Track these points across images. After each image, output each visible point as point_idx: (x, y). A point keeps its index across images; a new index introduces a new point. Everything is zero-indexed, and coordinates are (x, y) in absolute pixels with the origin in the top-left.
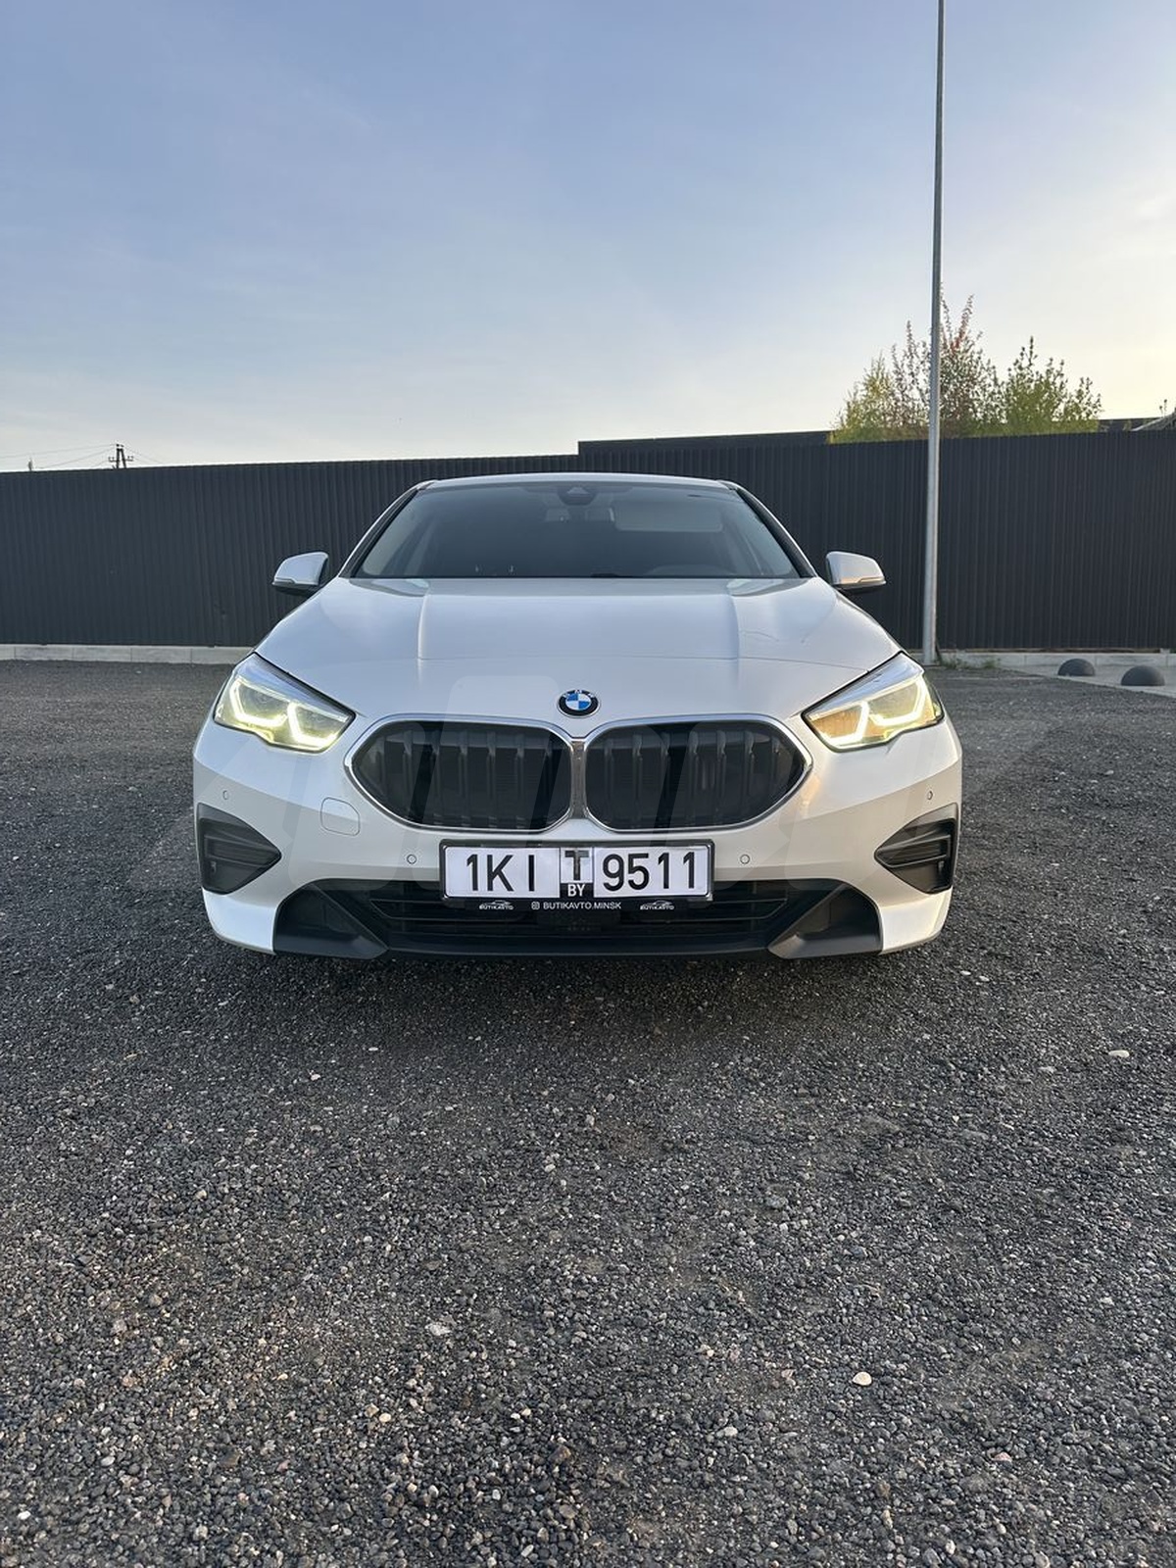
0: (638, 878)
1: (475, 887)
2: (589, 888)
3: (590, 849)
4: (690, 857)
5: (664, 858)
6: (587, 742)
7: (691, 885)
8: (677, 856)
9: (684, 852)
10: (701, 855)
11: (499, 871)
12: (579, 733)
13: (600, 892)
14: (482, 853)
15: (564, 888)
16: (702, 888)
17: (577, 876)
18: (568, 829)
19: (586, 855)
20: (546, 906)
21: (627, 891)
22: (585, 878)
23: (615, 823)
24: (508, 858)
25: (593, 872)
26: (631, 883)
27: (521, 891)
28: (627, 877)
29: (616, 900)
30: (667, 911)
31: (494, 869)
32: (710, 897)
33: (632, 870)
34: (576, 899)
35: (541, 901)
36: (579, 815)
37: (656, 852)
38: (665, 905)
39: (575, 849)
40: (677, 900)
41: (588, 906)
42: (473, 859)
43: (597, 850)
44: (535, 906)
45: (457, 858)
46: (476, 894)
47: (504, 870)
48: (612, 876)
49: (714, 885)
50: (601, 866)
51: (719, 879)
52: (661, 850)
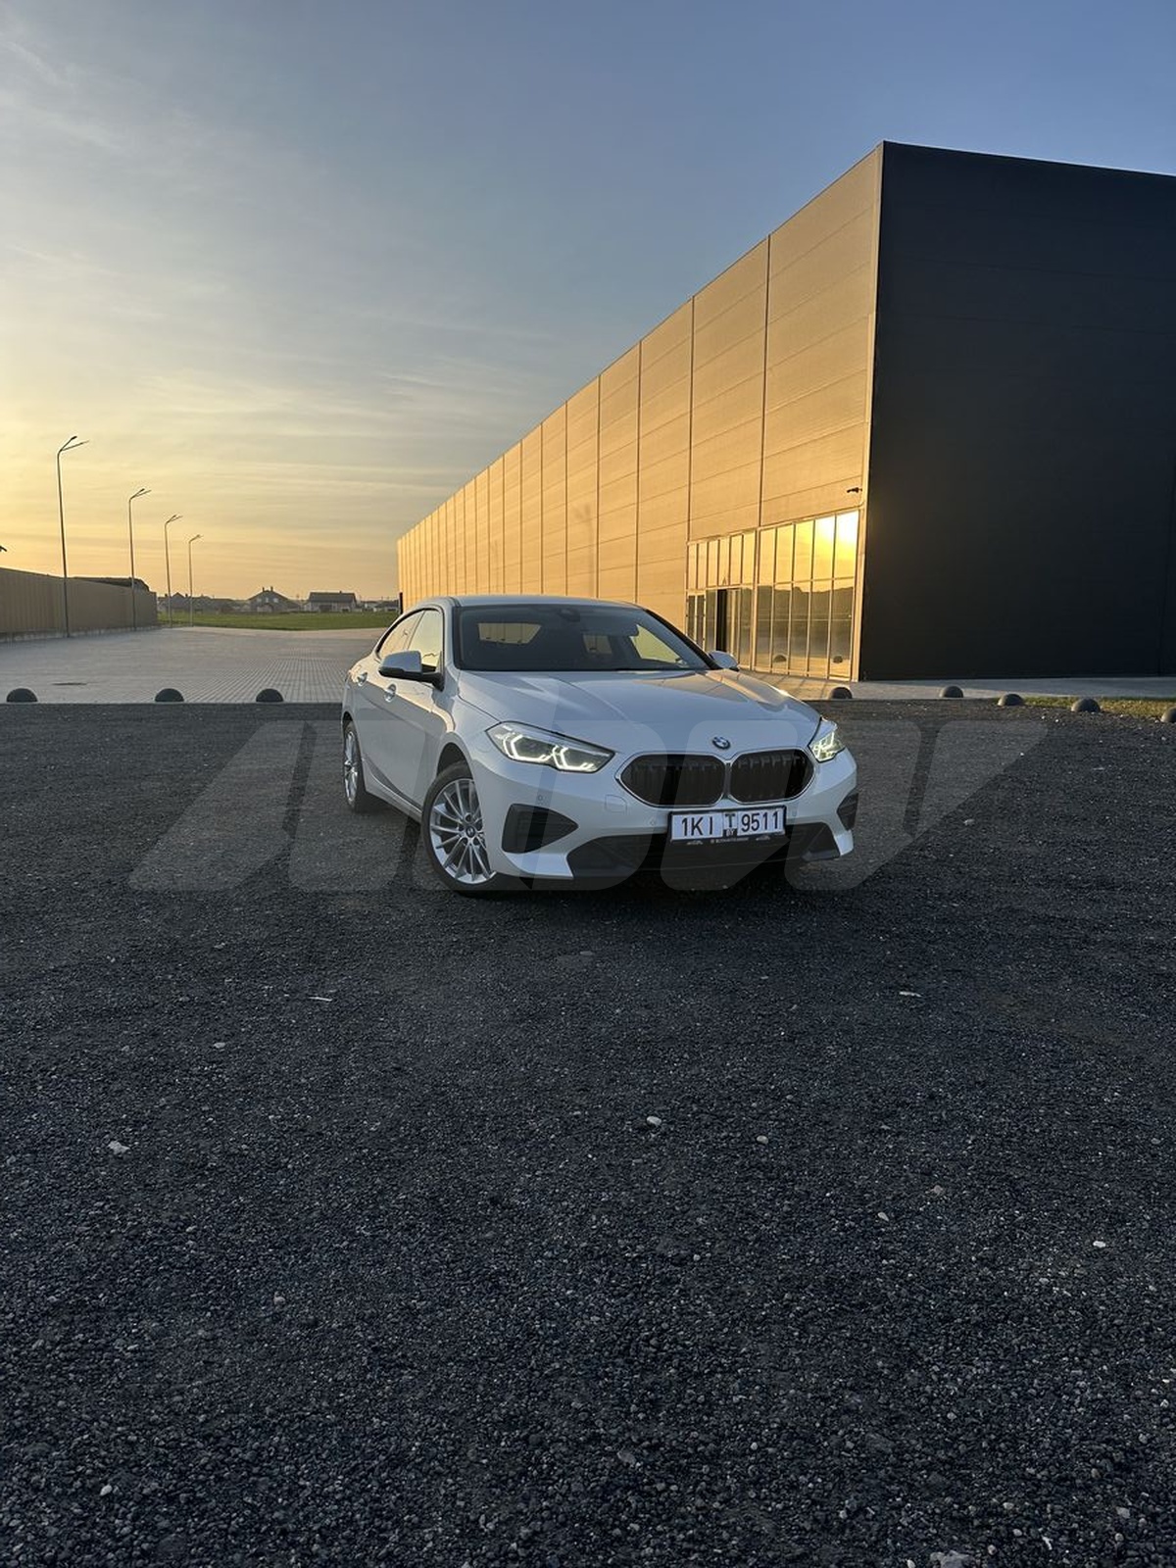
0: (755, 825)
1: (686, 834)
2: (736, 831)
3: (736, 813)
4: (776, 814)
5: (765, 815)
6: (731, 762)
7: (776, 827)
8: (770, 813)
9: (773, 812)
10: (780, 812)
11: (697, 826)
12: (728, 759)
13: (740, 833)
14: (689, 817)
15: (725, 831)
16: (780, 829)
17: (731, 826)
18: (722, 803)
19: (734, 815)
20: (717, 841)
21: (751, 832)
23: (743, 798)
24: (701, 819)
25: (737, 823)
26: (752, 828)
27: (706, 835)
28: (751, 825)
29: (746, 836)
30: (767, 840)
31: (695, 823)
32: (784, 833)
33: (753, 821)
34: (730, 837)
35: (715, 839)
36: (725, 797)
37: (763, 812)
38: (767, 838)
39: (729, 812)
40: (772, 835)
41: (734, 840)
42: (685, 820)
43: (739, 813)
44: (712, 841)
45: (677, 820)
46: (686, 838)
47: (699, 825)
48: (745, 825)
49: (786, 827)
50: (740, 820)
51: (788, 823)
52: (764, 811)
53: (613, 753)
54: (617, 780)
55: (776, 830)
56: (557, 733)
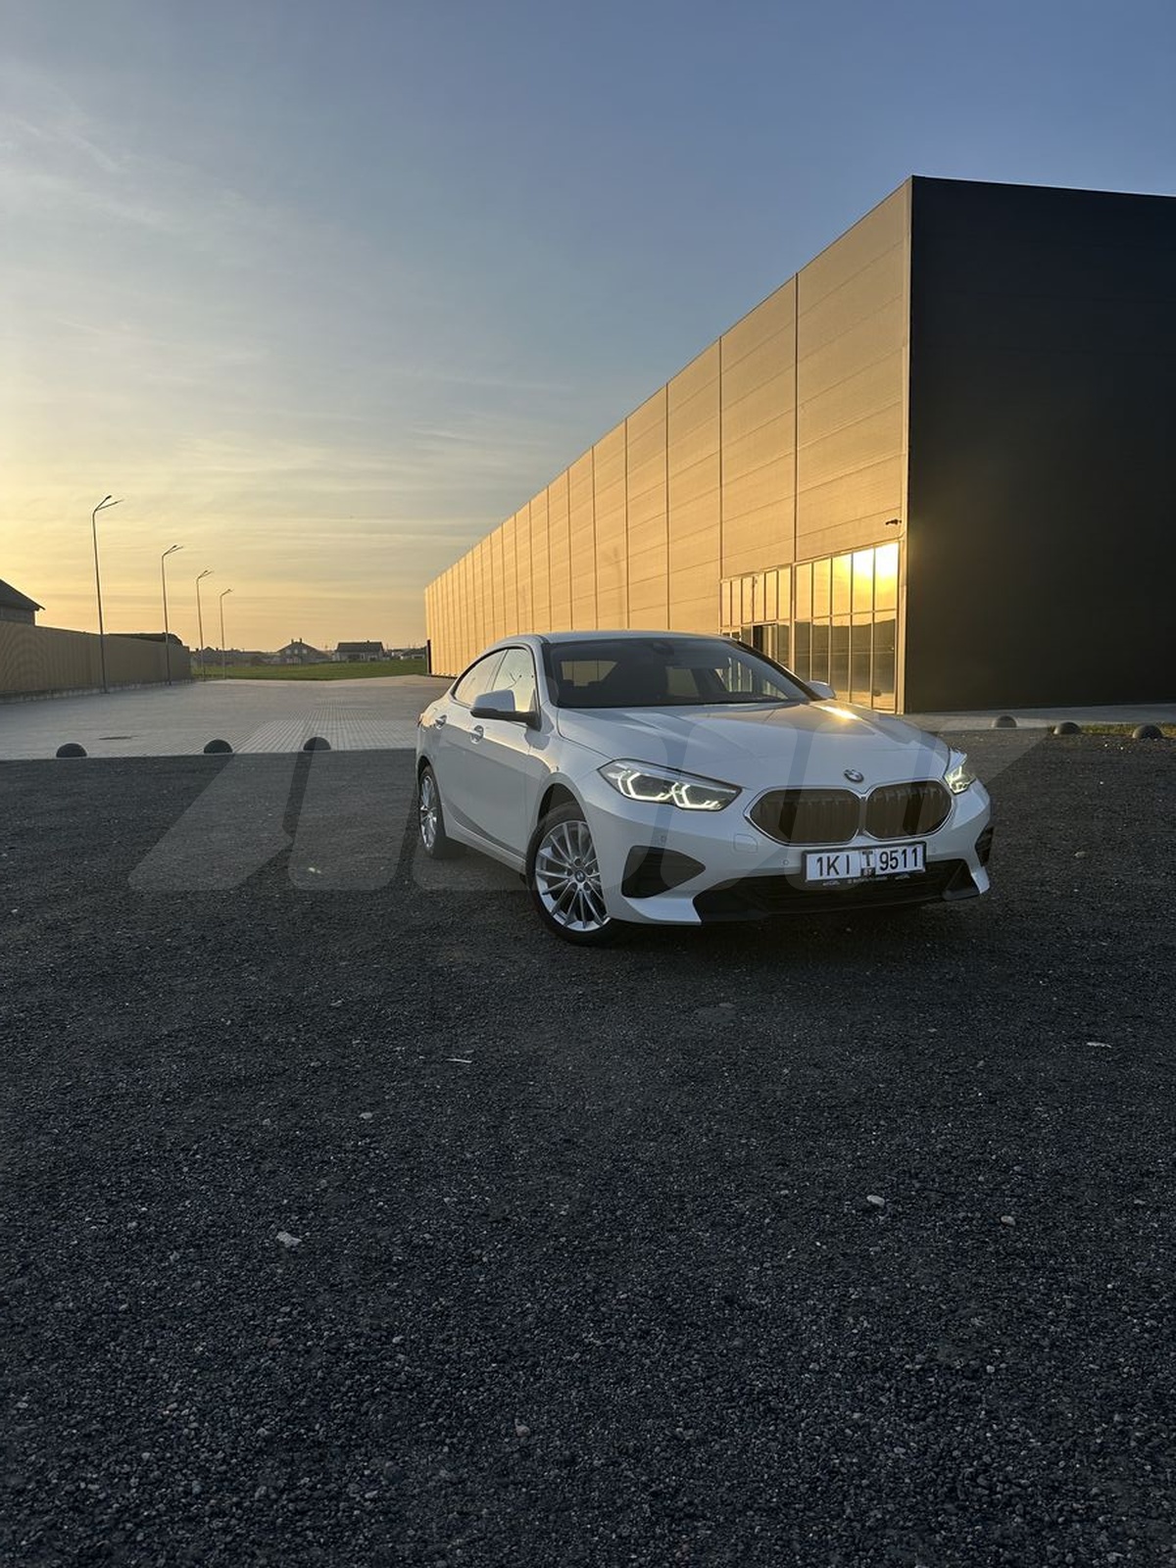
0: (894, 863)
1: (821, 874)
2: (874, 869)
3: (873, 850)
4: (915, 851)
5: (904, 852)
6: (867, 796)
7: (916, 865)
8: (909, 850)
9: (913, 848)
10: (920, 849)
11: (832, 865)
12: (863, 792)
13: (879, 872)
14: (825, 856)
15: (862, 870)
16: (920, 867)
17: (868, 865)
18: (858, 841)
19: (872, 853)
20: (855, 881)
21: (889, 871)
22: (872, 866)
23: (879, 835)
24: (838, 857)
25: (875, 862)
26: (891, 866)
27: (843, 875)
28: (890, 863)
29: (885, 875)
30: (906, 879)
31: (831, 862)
32: (924, 870)
33: (892, 859)
34: (868, 876)
35: (852, 878)
36: (860, 834)
37: (901, 849)
38: (907, 876)
39: (866, 850)
40: (911, 873)
41: (873, 879)
42: (820, 860)
43: (877, 850)
44: (850, 881)
45: (812, 859)
46: (821, 878)
47: (836, 864)
48: (883, 862)
49: (925, 864)
50: (878, 859)
51: (927, 861)
52: (903, 848)
53: (739, 789)
54: (746, 818)
55: (915, 869)
56: (677, 770)
